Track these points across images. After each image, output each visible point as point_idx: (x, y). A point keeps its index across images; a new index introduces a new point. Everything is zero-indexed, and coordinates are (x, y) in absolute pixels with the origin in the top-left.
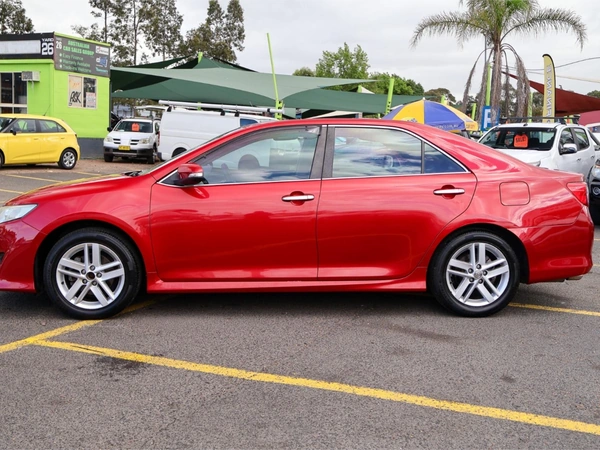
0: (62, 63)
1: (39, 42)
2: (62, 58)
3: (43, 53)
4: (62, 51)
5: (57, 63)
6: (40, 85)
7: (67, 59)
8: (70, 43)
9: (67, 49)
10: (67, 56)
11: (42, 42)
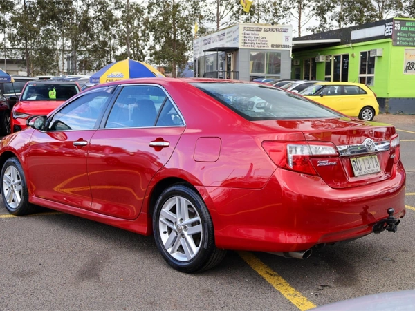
0: (399, 41)
1: (384, 26)
2: (400, 36)
3: (386, 35)
4: (400, 31)
5: (395, 41)
6: (383, 59)
7: (404, 37)
8: (407, 24)
9: (405, 29)
10: (404, 35)
11: (386, 26)
